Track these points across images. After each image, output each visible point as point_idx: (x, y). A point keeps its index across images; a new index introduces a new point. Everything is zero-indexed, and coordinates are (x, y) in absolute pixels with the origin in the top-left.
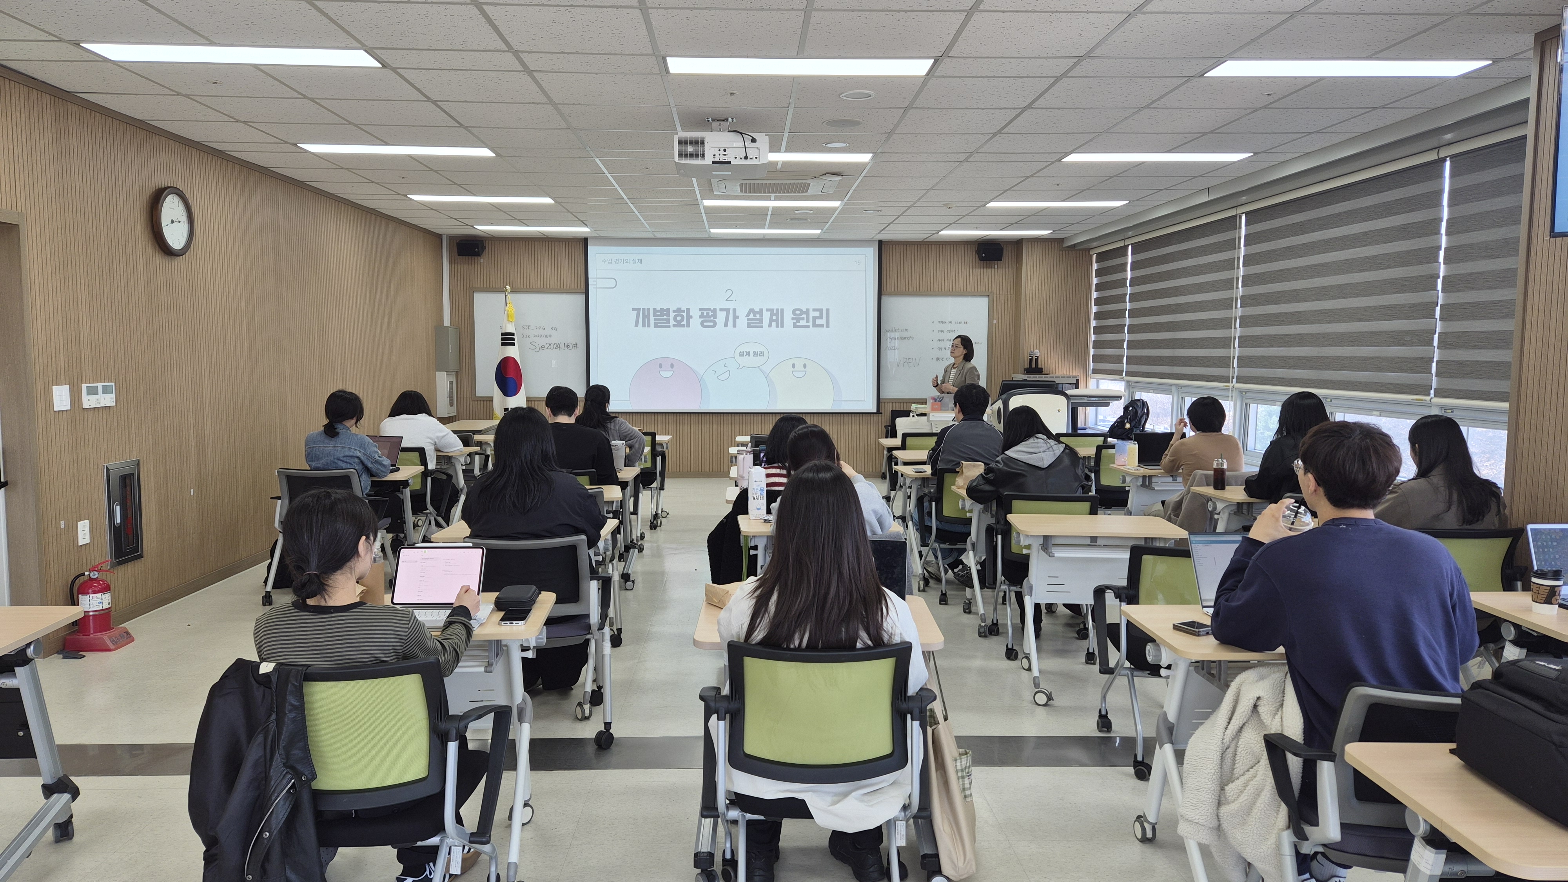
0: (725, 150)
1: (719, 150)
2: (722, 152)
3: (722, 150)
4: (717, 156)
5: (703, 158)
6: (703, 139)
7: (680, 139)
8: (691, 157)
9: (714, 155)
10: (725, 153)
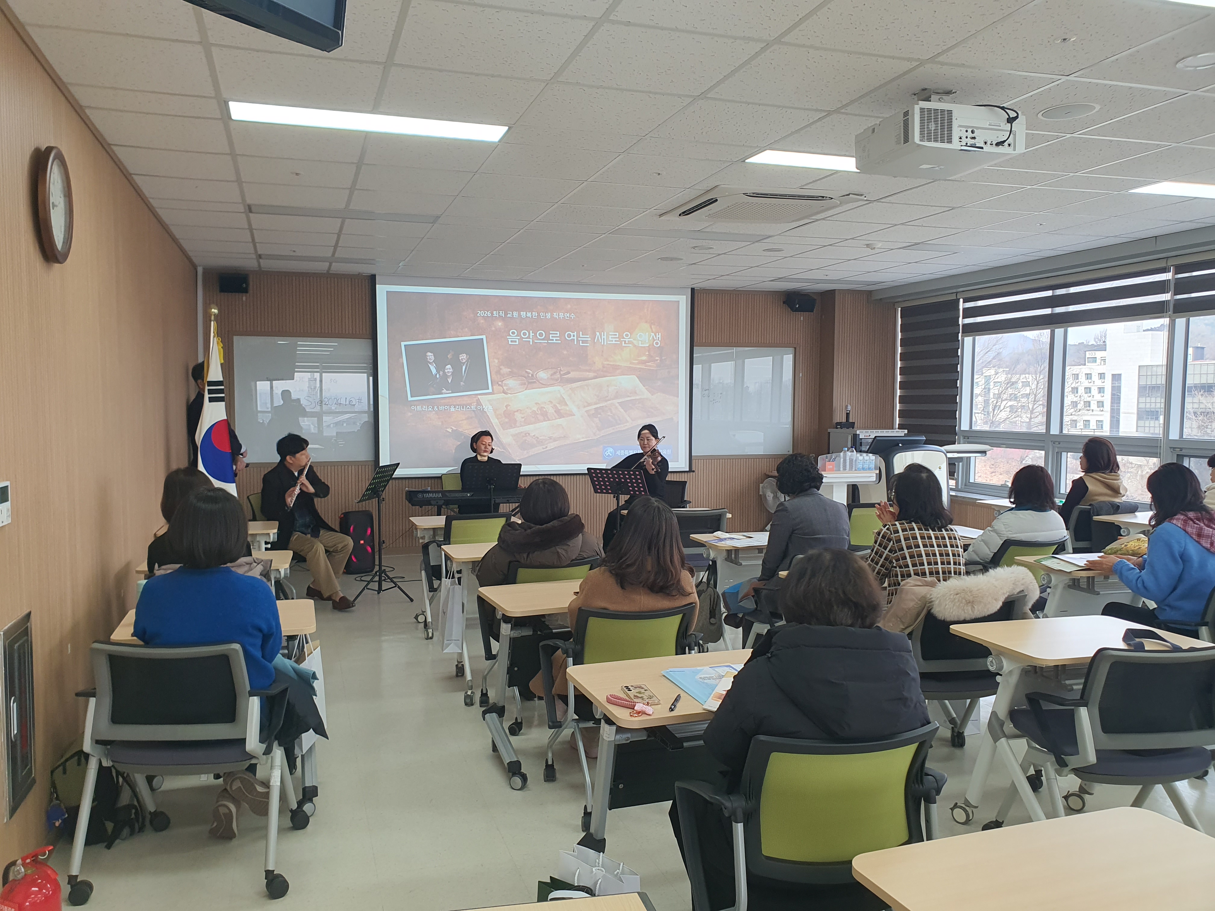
0: (973, 132)
1: (967, 131)
2: (970, 134)
3: (970, 130)
4: (964, 138)
5: (950, 141)
6: (950, 112)
7: (922, 110)
8: (936, 140)
9: (961, 138)
10: (973, 135)
